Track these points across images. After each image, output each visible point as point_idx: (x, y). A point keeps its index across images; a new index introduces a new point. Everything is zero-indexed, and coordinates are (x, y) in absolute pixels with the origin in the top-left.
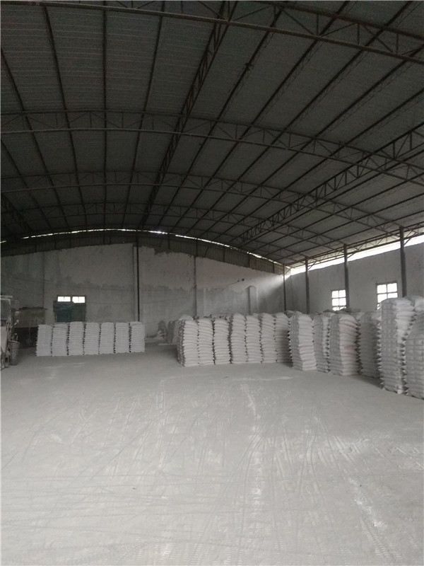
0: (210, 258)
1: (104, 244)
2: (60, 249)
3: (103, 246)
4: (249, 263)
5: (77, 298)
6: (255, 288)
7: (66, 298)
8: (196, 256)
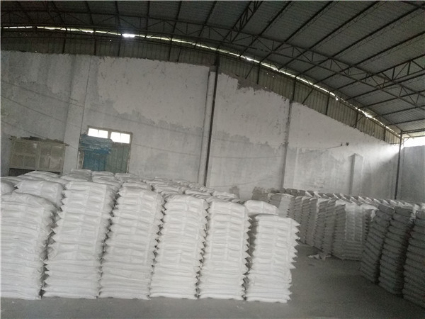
2: (102, 55)
4: (356, 122)
5: (118, 134)
7: (101, 131)
8: (292, 100)
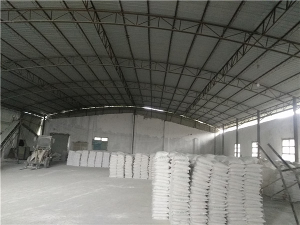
0: (173, 122)
1: (119, 113)
2: (98, 115)
3: (119, 114)
4: (195, 125)
5: (104, 138)
6: (198, 139)
7: (98, 138)
8: (166, 120)
